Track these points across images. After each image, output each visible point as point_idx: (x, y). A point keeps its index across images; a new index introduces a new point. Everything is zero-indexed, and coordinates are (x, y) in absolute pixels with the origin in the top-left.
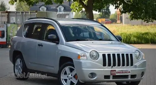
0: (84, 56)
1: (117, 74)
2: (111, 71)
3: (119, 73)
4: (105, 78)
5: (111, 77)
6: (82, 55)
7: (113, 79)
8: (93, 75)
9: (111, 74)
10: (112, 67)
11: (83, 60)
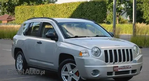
0: (86, 53)
1: (119, 70)
2: (114, 67)
3: (121, 69)
4: (108, 75)
5: (114, 73)
7: (115, 75)
8: (96, 71)
10: (114, 63)
11: (84, 57)
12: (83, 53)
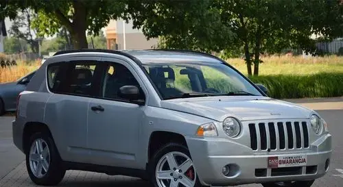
0: (210, 129)
1: (280, 166)
2: (269, 158)
3: (284, 162)
4: (256, 175)
5: (269, 171)
6: (207, 127)
7: (272, 175)
8: (231, 168)
9: (269, 166)
10: (269, 150)
11: (209, 138)
12: (205, 130)
